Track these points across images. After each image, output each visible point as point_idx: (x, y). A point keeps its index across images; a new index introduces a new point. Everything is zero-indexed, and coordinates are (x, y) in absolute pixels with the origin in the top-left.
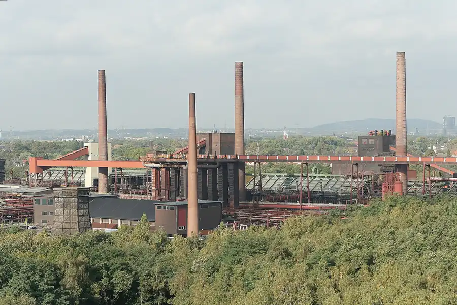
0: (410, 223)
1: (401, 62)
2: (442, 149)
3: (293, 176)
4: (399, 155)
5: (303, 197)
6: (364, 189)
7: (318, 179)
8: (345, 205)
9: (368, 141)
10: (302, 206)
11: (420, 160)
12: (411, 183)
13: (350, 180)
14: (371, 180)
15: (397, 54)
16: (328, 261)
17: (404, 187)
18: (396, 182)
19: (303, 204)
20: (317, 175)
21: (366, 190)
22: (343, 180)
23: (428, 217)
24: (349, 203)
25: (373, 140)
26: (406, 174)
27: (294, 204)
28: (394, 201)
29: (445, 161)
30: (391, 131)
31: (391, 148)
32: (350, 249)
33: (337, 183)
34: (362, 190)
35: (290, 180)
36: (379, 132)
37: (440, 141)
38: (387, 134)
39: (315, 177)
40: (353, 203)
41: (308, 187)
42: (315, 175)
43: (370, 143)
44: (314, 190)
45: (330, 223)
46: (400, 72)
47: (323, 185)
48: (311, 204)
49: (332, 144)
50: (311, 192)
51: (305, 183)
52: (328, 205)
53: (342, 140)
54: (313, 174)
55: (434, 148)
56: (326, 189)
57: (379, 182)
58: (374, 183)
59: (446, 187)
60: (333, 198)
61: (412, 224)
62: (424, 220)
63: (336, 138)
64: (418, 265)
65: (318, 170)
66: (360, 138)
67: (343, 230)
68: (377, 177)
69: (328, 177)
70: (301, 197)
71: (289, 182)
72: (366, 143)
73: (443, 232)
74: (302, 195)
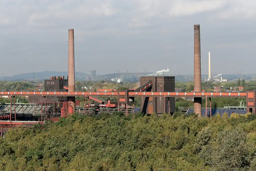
0: (86, 131)
1: (71, 35)
2: (91, 88)
3: (5, 104)
4: (70, 91)
5: (12, 117)
6: (49, 112)
7: (21, 106)
8: (38, 122)
9: (50, 83)
10: (11, 122)
11: (83, 94)
12: (77, 108)
13: (40, 106)
14: (53, 106)
15: (69, 30)
16: (39, 156)
17: (74, 110)
18: (69, 107)
19: (12, 121)
20: (20, 103)
21: (50, 112)
22: (36, 106)
23: (96, 127)
24: (40, 120)
25: (53, 82)
26: (75, 103)
27: (7, 121)
28: (74, 118)
29: (98, 94)
30: (64, 77)
31: (65, 87)
32: (51, 148)
33: (32, 108)
34: (48, 112)
35: (3, 107)
36: (57, 77)
37: (88, 84)
38: (61, 79)
39: (19, 105)
40: (43, 121)
41: (15, 111)
42: (18, 104)
43: (52, 84)
44: (19, 113)
45: (34, 132)
46: (71, 40)
47: (24, 110)
48: (17, 121)
49: (25, 86)
50: (16, 114)
51: (13, 108)
52: (27, 121)
53: (31, 84)
54: (17, 103)
55: (85, 88)
56: (26, 112)
57: (57, 107)
58: (55, 108)
59: (98, 110)
60: (30, 118)
61: (87, 132)
62: (94, 129)
63: (27, 82)
64: (97, 157)
65: (20, 101)
66: (46, 81)
67: (45, 136)
68: (56, 104)
69: (27, 105)
70: (11, 117)
71: (3, 108)
72: (49, 84)
73: (107, 136)
74: (11, 116)
